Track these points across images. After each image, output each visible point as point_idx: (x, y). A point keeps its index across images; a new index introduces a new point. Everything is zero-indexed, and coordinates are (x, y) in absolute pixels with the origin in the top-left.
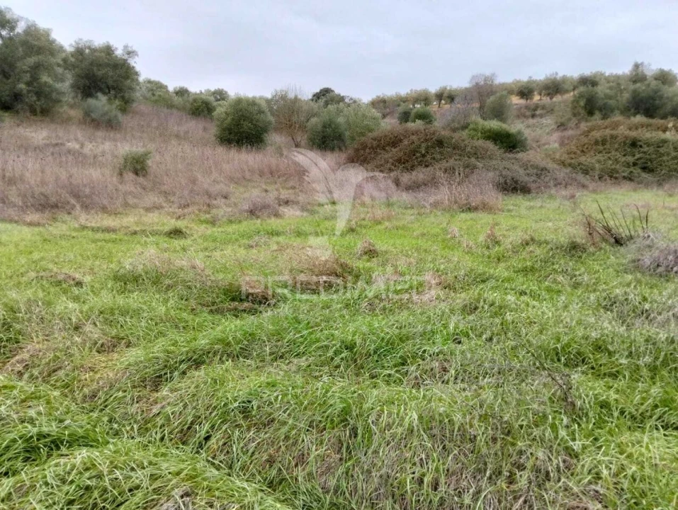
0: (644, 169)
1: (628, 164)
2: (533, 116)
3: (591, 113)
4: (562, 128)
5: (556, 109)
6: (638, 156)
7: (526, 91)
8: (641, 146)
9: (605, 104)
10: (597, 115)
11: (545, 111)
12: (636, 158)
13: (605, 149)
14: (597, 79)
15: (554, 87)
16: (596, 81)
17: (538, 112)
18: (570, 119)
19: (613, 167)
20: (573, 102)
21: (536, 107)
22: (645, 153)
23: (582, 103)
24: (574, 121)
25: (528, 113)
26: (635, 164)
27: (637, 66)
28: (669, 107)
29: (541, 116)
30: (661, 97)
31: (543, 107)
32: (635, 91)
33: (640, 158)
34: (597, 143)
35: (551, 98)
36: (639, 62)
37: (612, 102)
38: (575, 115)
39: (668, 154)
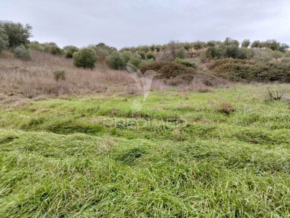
0: (242, 77)
1: (237, 75)
2: (192, 57)
3: (214, 57)
4: (203, 62)
5: (201, 54)
6: (240, 73)
7: (187, 47)
8: (240, 69)
9: (218, 53)
10: (216, 57)
11: (196, 55)
12: (239, 73)
13: (228, 70)
14: (214, 43)
15: (198, 46)
16: (214, 44)
17: (193, 56)
18: (206, 59)
19: (232, 77)
20: (207, 52)
21: (193, 54)
22: (242, 71)
23: (210, 53)
24: (207, 59)
25: (190, 56)
26: (239, 76)
27: (227, 39)
28: (240, 54)
29: (195, 57)
30: (237, 51)
31: (195, 54)
32: (228, 48)
33: (241, 74)
34: (225, 68)
35: (197, 50)
36: (228, 37)
37: (221, 52)
38: (207, 57)
39: (250, 72)
